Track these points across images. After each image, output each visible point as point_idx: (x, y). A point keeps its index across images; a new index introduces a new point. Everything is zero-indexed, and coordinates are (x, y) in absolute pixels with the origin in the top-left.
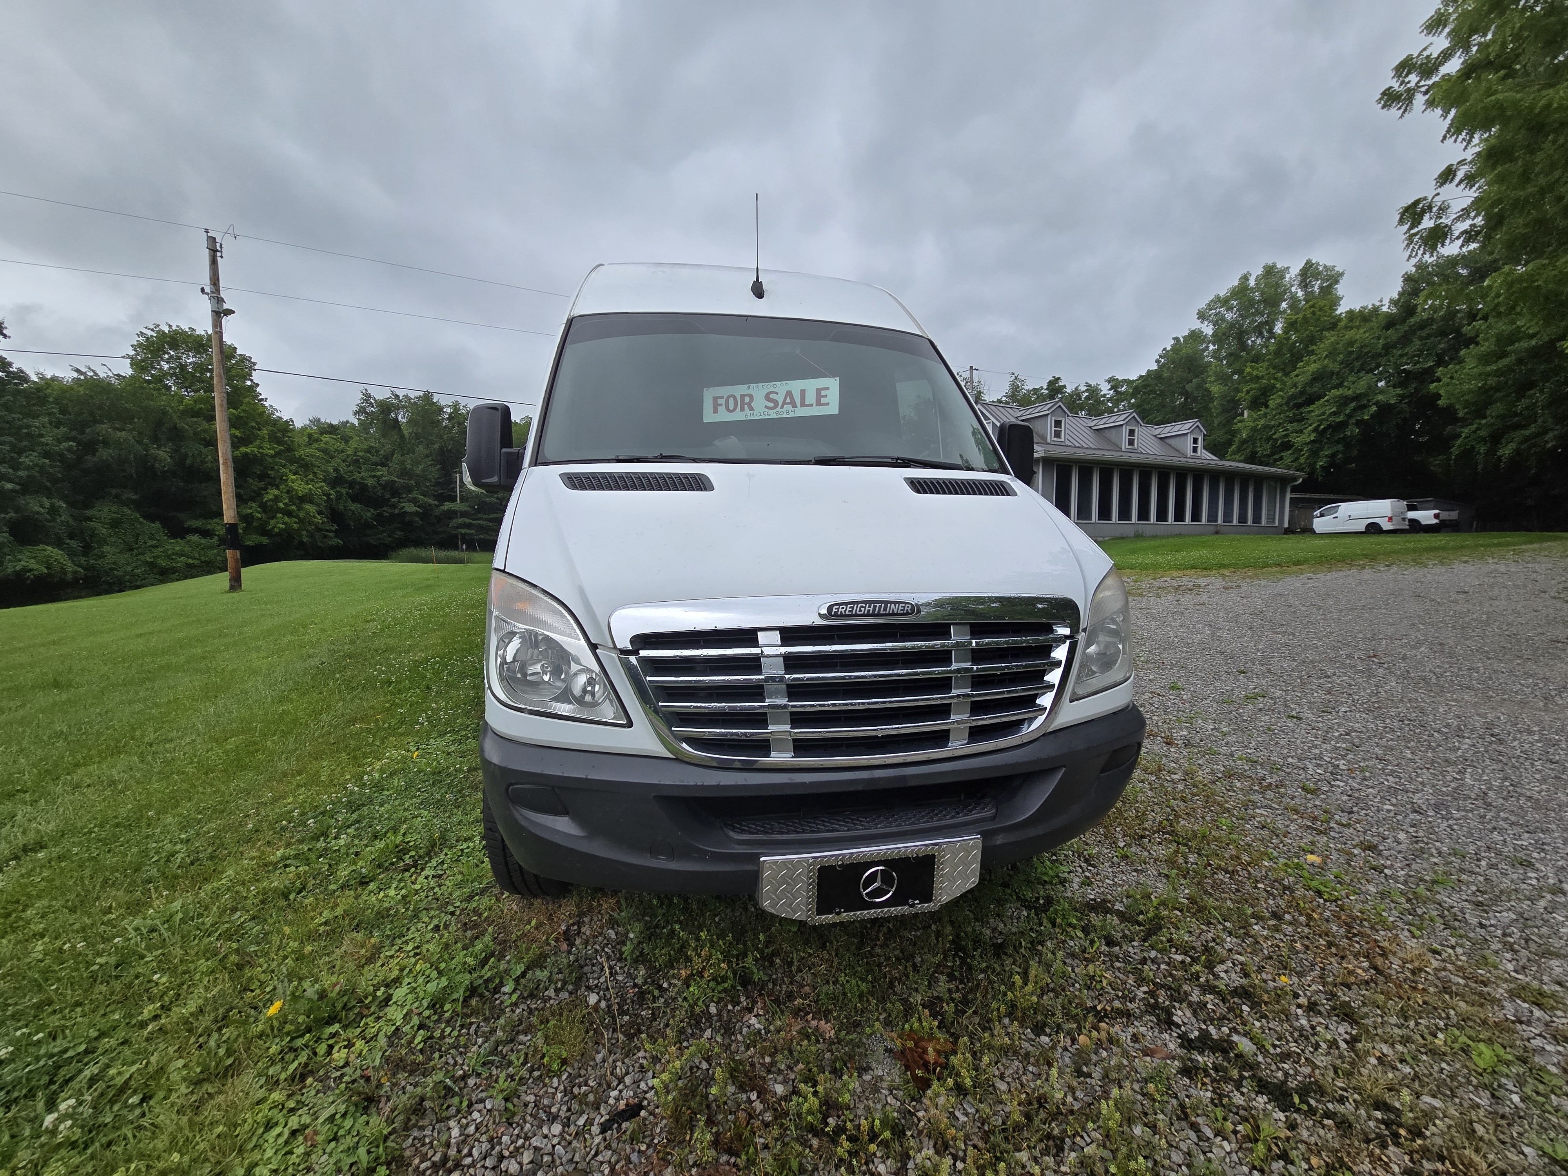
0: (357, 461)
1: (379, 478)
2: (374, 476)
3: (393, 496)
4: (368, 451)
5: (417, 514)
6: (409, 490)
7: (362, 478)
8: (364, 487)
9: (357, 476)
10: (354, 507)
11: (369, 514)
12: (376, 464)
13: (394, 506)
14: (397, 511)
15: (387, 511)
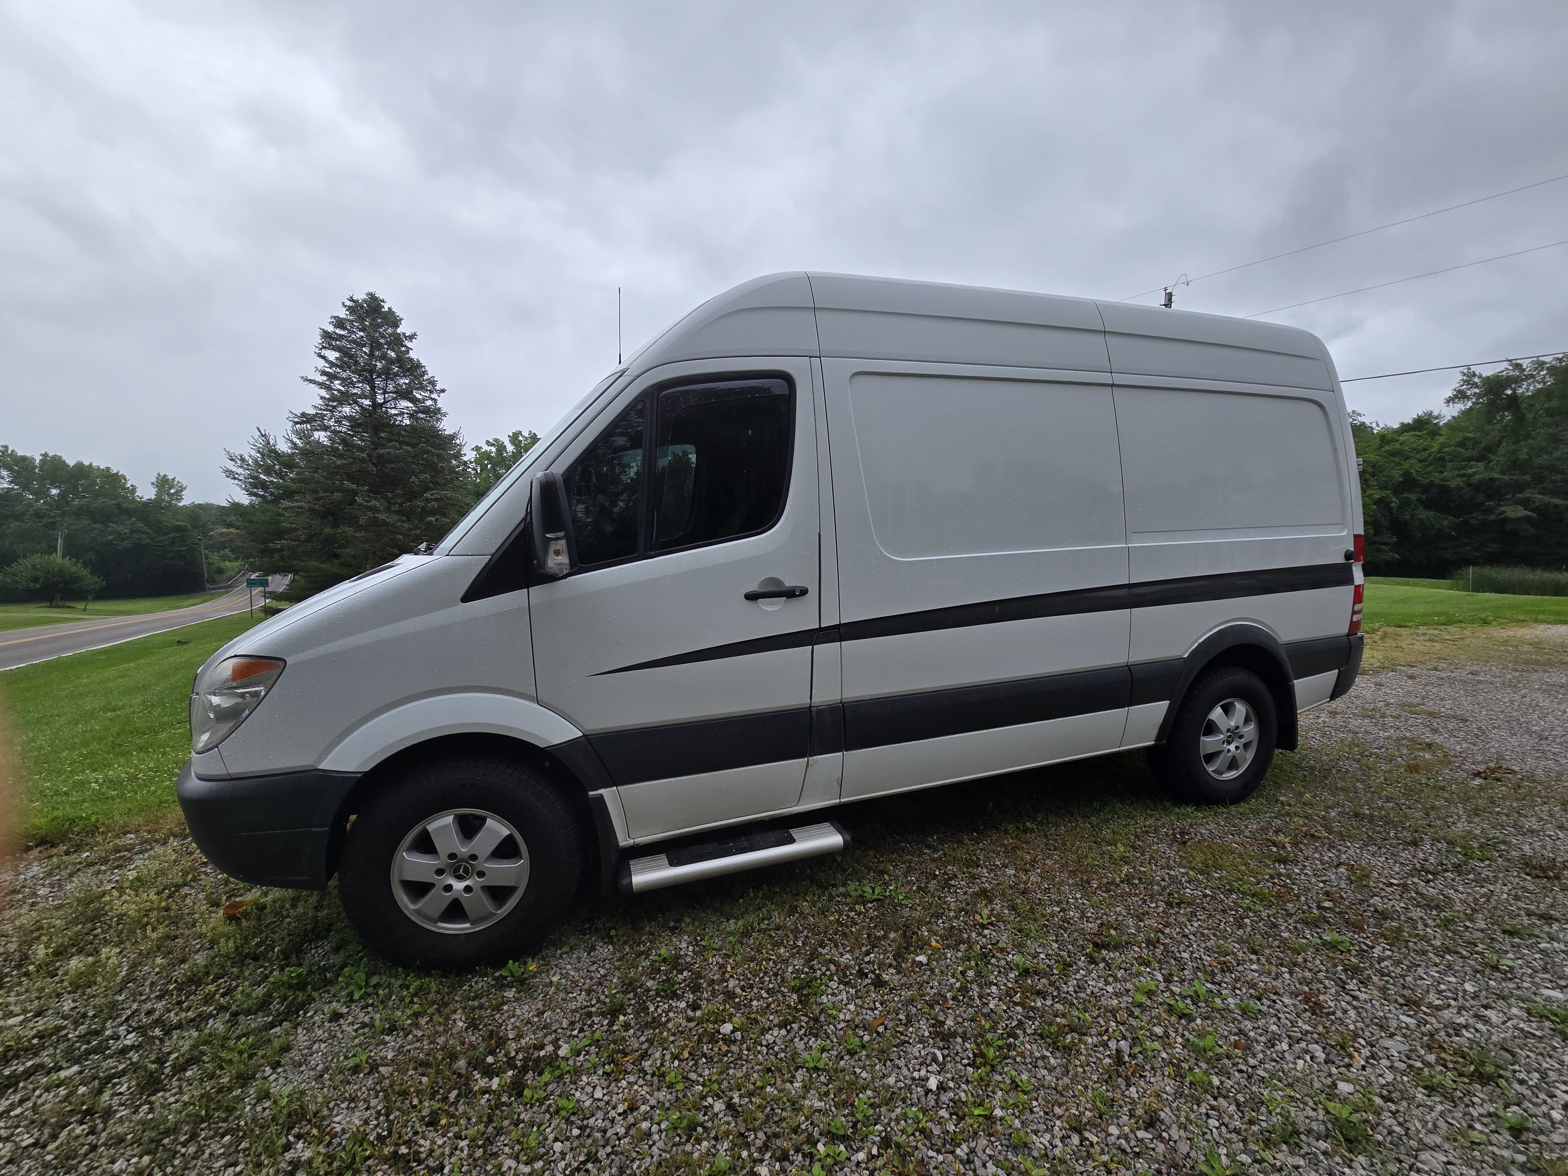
0: (1442, 459)
1: (1469, 476)
2: (1463, 476)
3: (1490, 498)
4: (1462, 444)
5: (1527, 519)
6: (1520, 487)
7: (1443, 480)
8: (1444, 490)
9: (1436, 477)
10: (1424, 514)
11: (1446, 521)
12: (1470, 459)
13: (1490, 511)
14: (1493, 517)
15: (1475, 519)
